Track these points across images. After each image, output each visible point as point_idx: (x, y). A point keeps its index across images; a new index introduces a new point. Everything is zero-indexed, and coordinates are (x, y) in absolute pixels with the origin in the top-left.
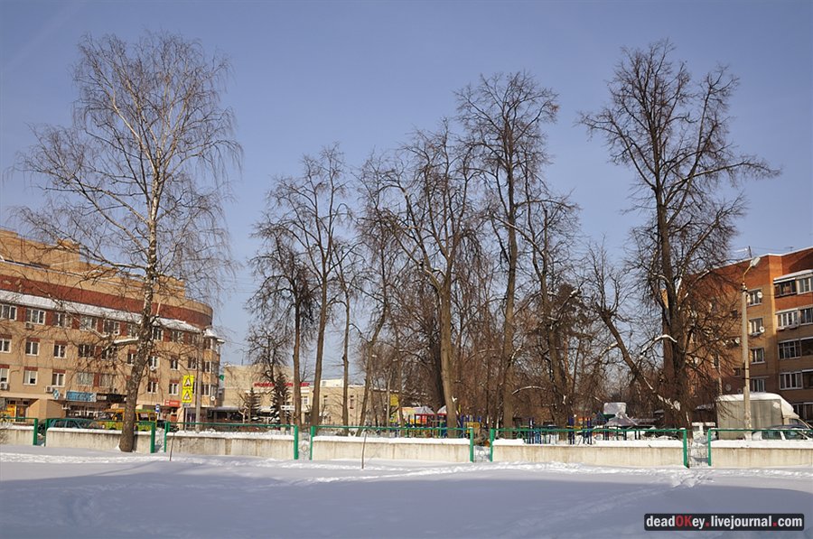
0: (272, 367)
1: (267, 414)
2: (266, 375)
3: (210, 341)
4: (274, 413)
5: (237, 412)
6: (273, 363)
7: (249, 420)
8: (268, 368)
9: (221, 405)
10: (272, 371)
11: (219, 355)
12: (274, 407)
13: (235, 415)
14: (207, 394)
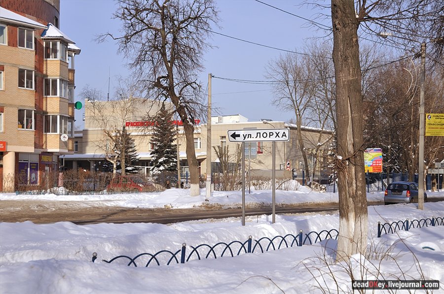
0: (170, 70)
1: (145, 163)
2: (158, 84)
3: (55, 45)
4: (156, 161)
5: (104, 161)
6: (173, 59)
7: (122, 171)
8: (163, 71)
9: (83, 151)
10: (170, 77)
11: (72, 71)
12: (156, 152)
13: (103, 165)
14: (55, 131)
